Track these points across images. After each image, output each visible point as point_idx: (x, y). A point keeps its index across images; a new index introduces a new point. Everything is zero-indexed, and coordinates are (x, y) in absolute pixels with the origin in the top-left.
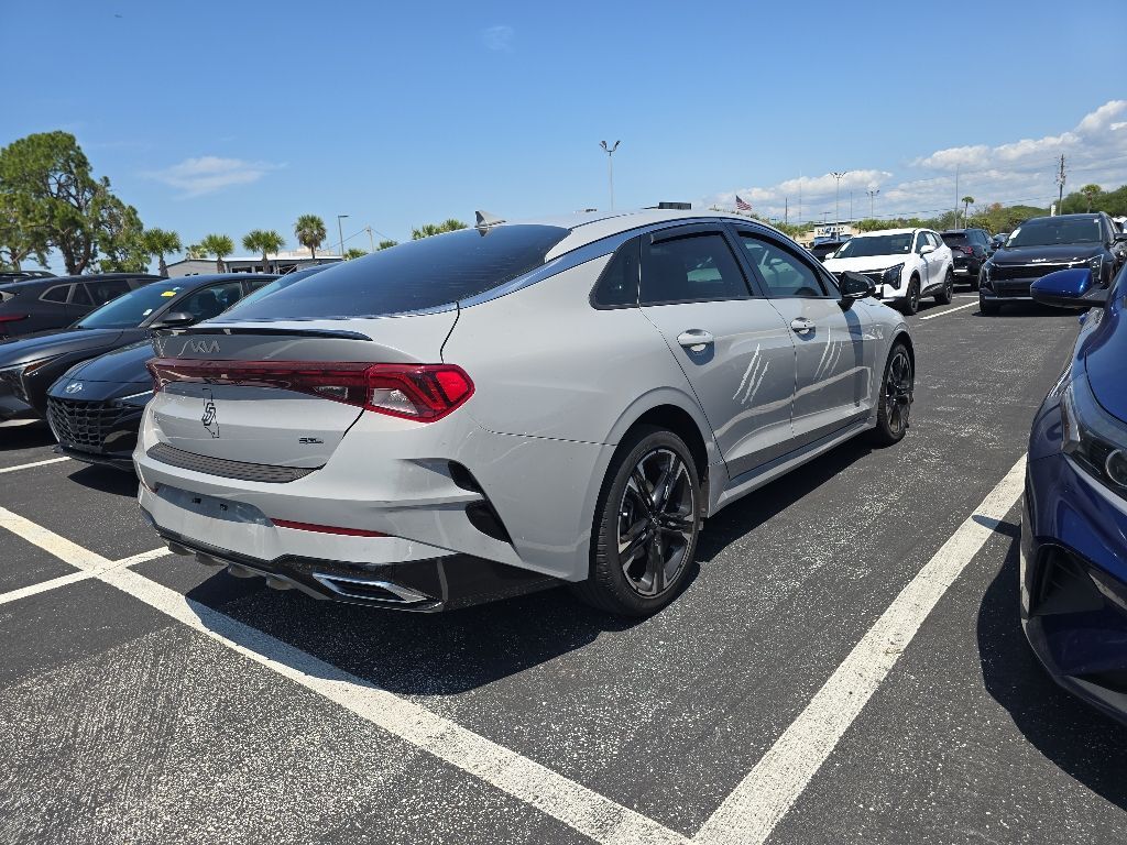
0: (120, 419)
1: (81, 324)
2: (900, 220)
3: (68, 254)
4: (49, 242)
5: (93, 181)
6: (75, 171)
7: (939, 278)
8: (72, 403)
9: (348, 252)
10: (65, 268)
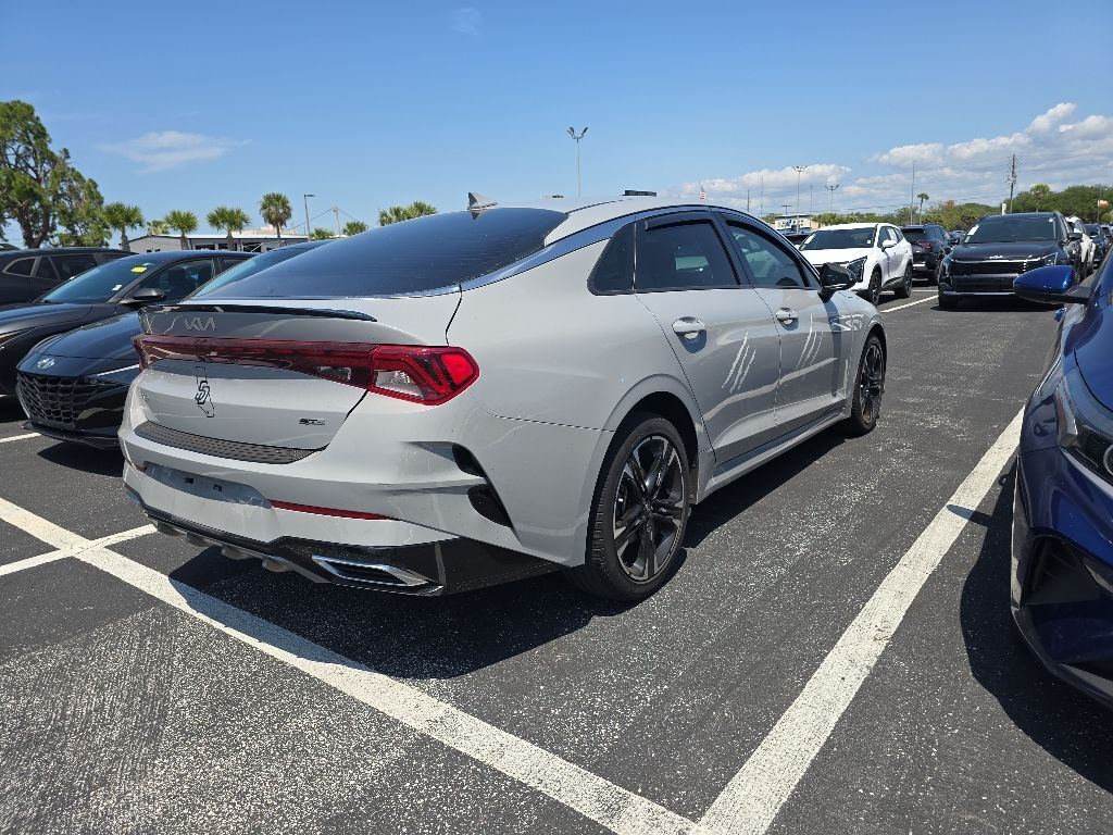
0: (94, 396)
1: (48, 298)
2: (857, 214)
3: (26, 226)
4: (6, 214)
5: (52, 153)
6: (33, 142)
7: (899, 273)
8: (44, 379)
9: (314, 232)
10: (23, 241)
